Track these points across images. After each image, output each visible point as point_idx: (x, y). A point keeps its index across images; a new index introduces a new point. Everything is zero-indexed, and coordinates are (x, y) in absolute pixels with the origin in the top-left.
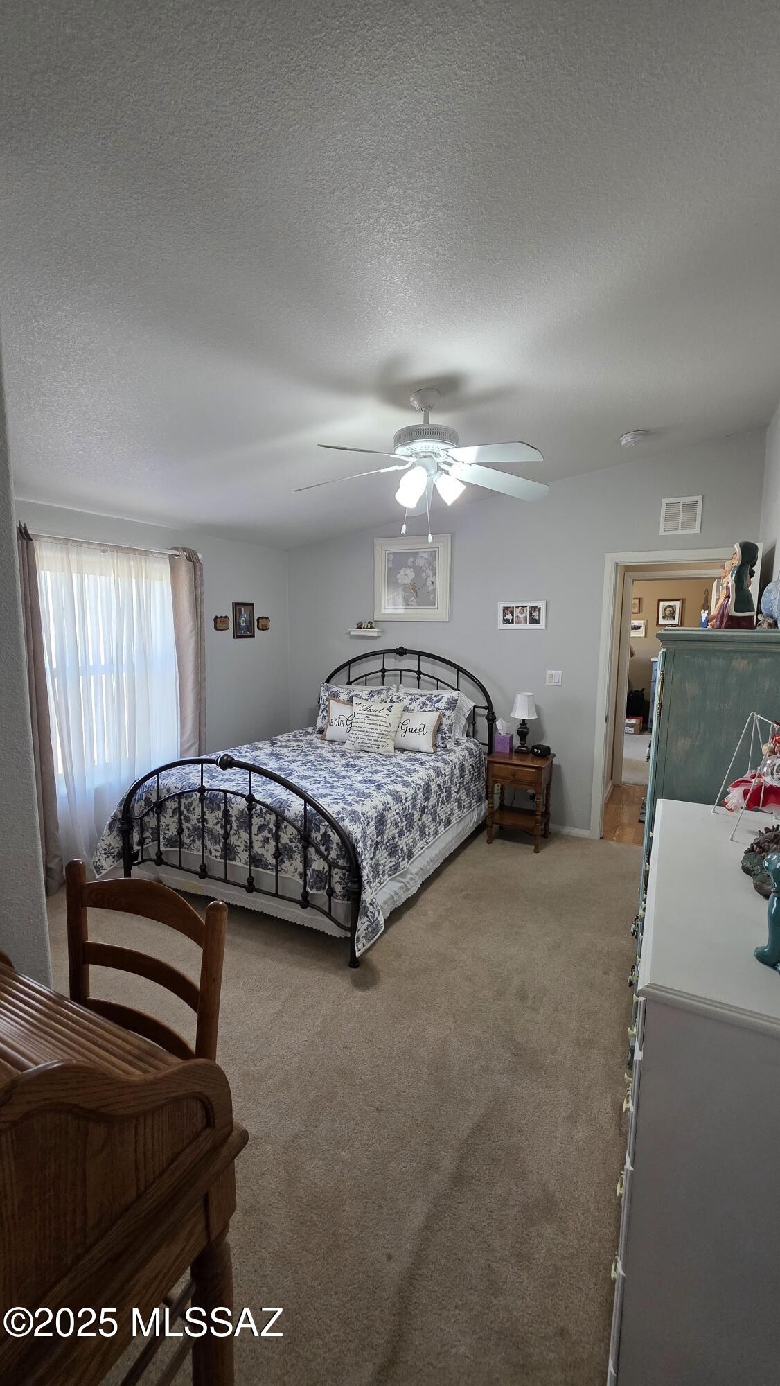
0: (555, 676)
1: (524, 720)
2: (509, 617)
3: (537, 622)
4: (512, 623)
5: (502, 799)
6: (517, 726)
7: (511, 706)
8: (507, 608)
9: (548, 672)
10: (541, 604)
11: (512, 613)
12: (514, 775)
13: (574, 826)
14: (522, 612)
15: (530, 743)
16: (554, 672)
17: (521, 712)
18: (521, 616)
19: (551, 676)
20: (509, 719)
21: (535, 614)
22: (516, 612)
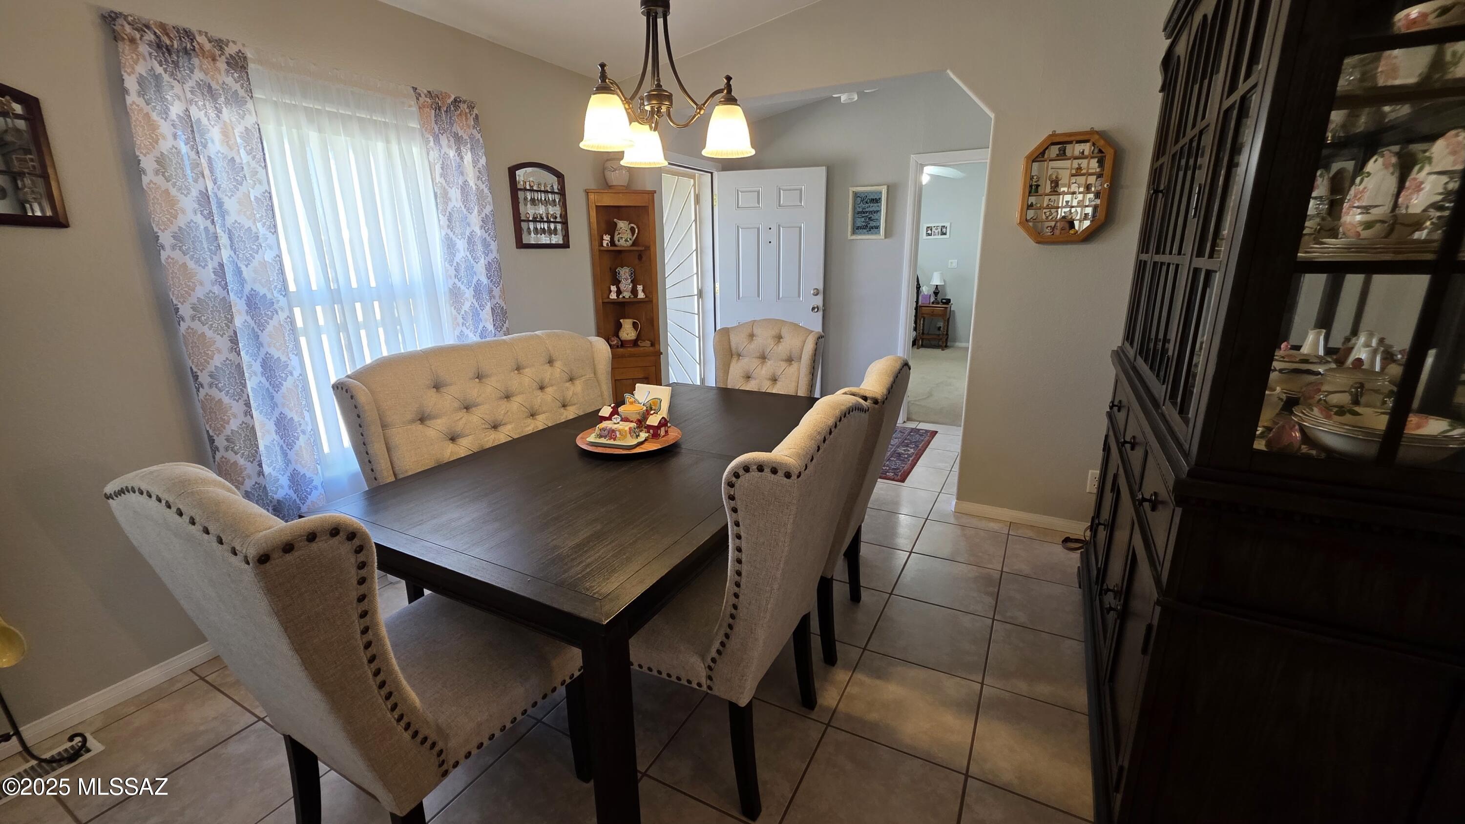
0: (953, 263)
1: (937, 286)
2: (929, 232)
3: (945, 234)
4: (931, 235)
5: (923, 330)
6: (933, 289)
7: (930, 280)
8: (928, 227)
9: (950, 261)
10: (947, 225)
11: (931, 230)
12: (932, 312)
13: (961, 342)
14: (937, 229)
15: (940, 297)
16: (953, 261)
17: (936, 281)
18: (936, 231)
19: (952, 263)
20: (929, 285)
21: (944, 230)
22: (934, 229)
